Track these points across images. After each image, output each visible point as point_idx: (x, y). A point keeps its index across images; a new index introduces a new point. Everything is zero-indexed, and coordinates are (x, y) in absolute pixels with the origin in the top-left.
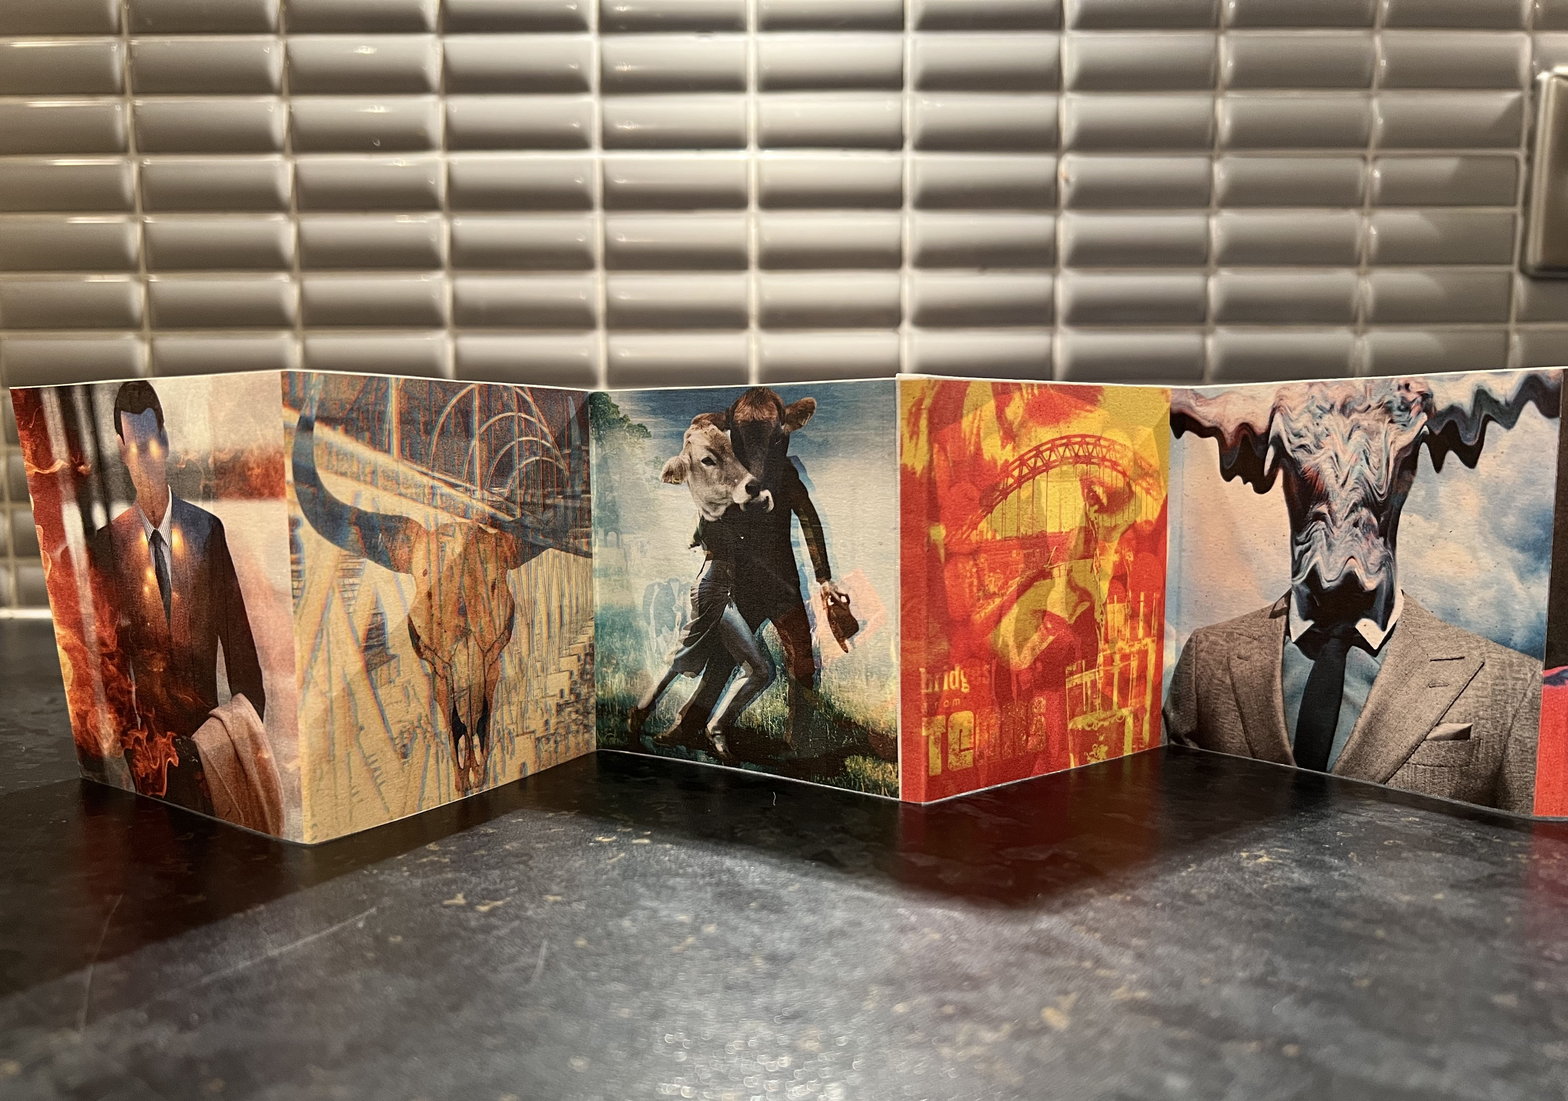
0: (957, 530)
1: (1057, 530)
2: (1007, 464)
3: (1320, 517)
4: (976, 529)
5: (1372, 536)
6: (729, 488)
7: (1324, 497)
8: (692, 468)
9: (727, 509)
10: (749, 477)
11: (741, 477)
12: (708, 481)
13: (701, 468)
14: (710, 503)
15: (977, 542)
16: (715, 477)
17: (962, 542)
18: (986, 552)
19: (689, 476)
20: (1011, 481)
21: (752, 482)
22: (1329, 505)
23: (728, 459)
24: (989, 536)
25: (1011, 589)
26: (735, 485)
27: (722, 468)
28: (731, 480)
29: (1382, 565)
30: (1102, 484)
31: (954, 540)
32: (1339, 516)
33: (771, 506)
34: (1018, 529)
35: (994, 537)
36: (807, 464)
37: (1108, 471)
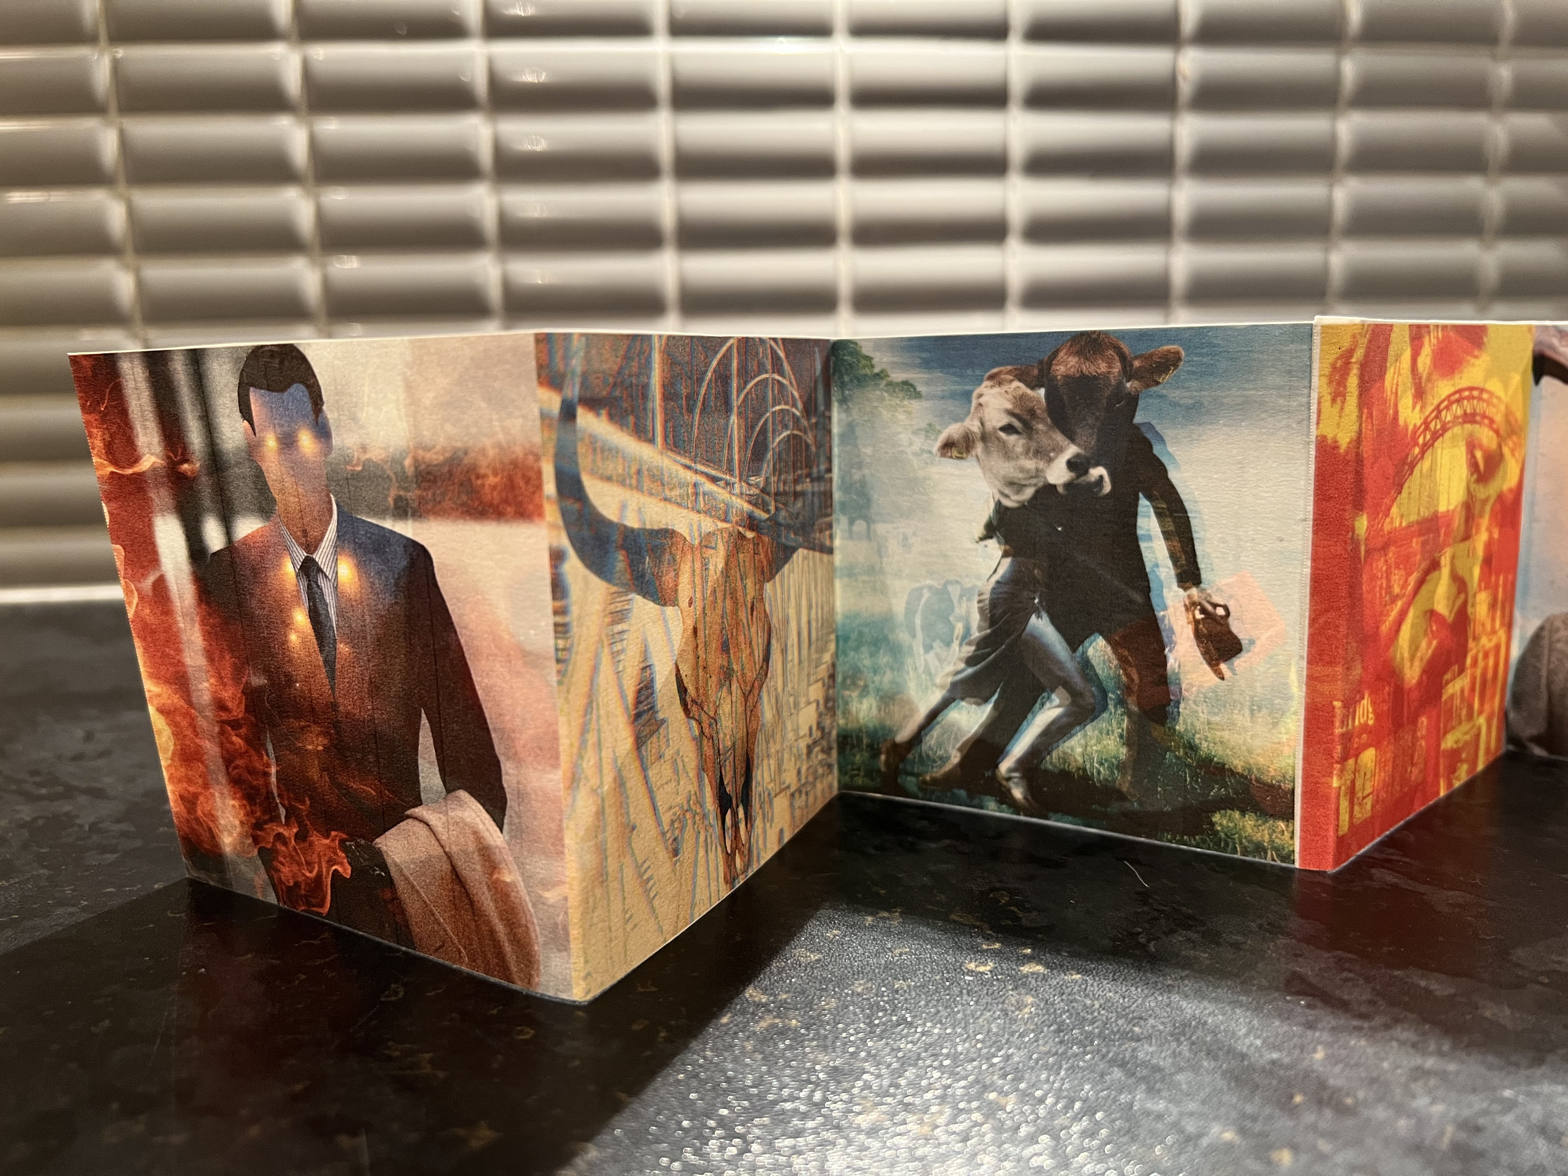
6: (1041, 465)
8: (984, 438)
9: (1037, 492)
10: (1071, 450)
11: (1060, 450)
12: (1007, 453)
13: (999, 439)
14: (1011, 484)
16: (1019, 449)
19: (979, 448)
21: (1077, 456)
23: (1041, 426)
26: (1050, 460)
27: (1030, 438)
28: (1044, 454)
33: (1107, 487)
36: (1168, 433)
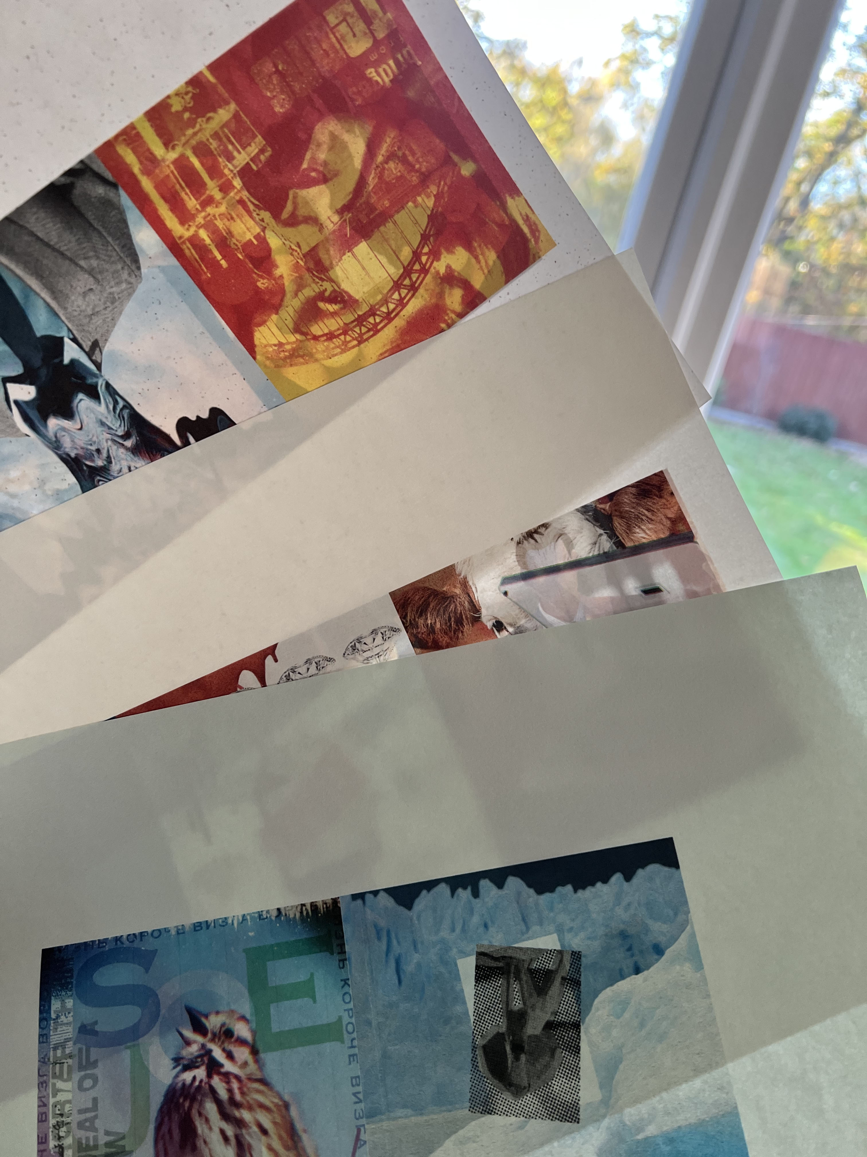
0: (452, 182)
1: (355, 250)
2: (438, 258)
3: (127, 436)
4: (435, 196)
5: (81, 452)
7: (135, 451)
15: (428, 187)
17: (443, 177)
18: (415, 186)
20: (426, 250)
22: (127, 449)
24: (419, 199)
25: (372, 176)
29: (57, 441)
30: (334, 314)
31: (451, 174)
32: (114, 447)
34: (395, 223)
35: (415, 202)
37: (333, 329)
